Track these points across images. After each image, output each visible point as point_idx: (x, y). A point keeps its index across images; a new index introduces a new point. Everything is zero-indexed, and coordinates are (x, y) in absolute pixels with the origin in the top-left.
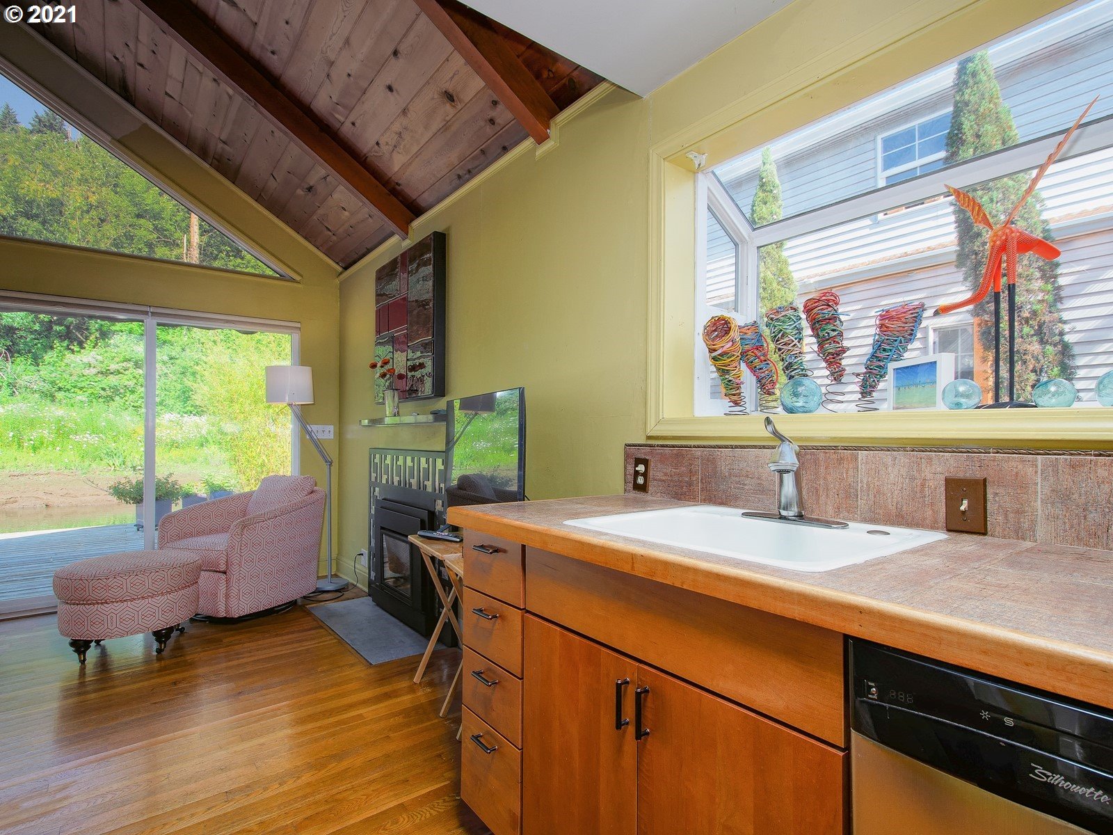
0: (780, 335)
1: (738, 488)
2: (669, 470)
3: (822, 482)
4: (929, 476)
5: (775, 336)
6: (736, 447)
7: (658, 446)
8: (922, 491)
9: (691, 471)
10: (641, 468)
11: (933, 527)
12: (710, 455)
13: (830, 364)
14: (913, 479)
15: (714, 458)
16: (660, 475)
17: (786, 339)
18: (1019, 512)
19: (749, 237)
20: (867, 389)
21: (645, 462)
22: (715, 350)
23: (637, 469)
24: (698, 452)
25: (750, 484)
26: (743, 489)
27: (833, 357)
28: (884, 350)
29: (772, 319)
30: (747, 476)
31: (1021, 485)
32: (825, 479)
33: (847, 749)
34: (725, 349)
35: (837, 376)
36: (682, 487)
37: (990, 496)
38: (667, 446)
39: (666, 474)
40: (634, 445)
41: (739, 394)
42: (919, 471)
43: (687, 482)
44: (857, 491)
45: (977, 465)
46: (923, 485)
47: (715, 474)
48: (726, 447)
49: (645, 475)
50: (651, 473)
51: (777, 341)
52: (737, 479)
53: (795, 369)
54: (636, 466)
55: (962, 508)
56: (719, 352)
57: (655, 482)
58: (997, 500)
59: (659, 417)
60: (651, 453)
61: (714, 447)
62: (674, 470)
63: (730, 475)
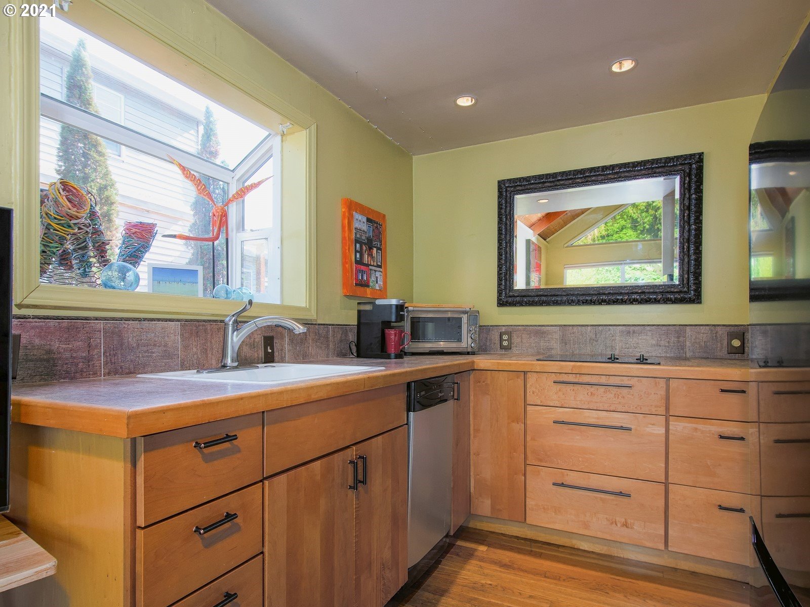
1: (147, 356)
3: (209, 344)
6: (145, 319)
7: (34, 318)
9: (89, 346)
12: (115, 327)
15: (120, 331)
18: (282, 350)
24: (101, 325)
25: (157, 351)
26: (151, 356)
30: (155, 345)
31: (282, 338)
36: (77, 364)
37: (274, 344)
38: (50, 318)
43: (85, 358)
47: (122, 345)
50: (21, 353)
52: (145, 349)
55: (268, 350)
57: (30, 363)
58: (277, 345)
60: (21, 326)
61: (121, 319)
62: (64, 346)
63: (138, 345)
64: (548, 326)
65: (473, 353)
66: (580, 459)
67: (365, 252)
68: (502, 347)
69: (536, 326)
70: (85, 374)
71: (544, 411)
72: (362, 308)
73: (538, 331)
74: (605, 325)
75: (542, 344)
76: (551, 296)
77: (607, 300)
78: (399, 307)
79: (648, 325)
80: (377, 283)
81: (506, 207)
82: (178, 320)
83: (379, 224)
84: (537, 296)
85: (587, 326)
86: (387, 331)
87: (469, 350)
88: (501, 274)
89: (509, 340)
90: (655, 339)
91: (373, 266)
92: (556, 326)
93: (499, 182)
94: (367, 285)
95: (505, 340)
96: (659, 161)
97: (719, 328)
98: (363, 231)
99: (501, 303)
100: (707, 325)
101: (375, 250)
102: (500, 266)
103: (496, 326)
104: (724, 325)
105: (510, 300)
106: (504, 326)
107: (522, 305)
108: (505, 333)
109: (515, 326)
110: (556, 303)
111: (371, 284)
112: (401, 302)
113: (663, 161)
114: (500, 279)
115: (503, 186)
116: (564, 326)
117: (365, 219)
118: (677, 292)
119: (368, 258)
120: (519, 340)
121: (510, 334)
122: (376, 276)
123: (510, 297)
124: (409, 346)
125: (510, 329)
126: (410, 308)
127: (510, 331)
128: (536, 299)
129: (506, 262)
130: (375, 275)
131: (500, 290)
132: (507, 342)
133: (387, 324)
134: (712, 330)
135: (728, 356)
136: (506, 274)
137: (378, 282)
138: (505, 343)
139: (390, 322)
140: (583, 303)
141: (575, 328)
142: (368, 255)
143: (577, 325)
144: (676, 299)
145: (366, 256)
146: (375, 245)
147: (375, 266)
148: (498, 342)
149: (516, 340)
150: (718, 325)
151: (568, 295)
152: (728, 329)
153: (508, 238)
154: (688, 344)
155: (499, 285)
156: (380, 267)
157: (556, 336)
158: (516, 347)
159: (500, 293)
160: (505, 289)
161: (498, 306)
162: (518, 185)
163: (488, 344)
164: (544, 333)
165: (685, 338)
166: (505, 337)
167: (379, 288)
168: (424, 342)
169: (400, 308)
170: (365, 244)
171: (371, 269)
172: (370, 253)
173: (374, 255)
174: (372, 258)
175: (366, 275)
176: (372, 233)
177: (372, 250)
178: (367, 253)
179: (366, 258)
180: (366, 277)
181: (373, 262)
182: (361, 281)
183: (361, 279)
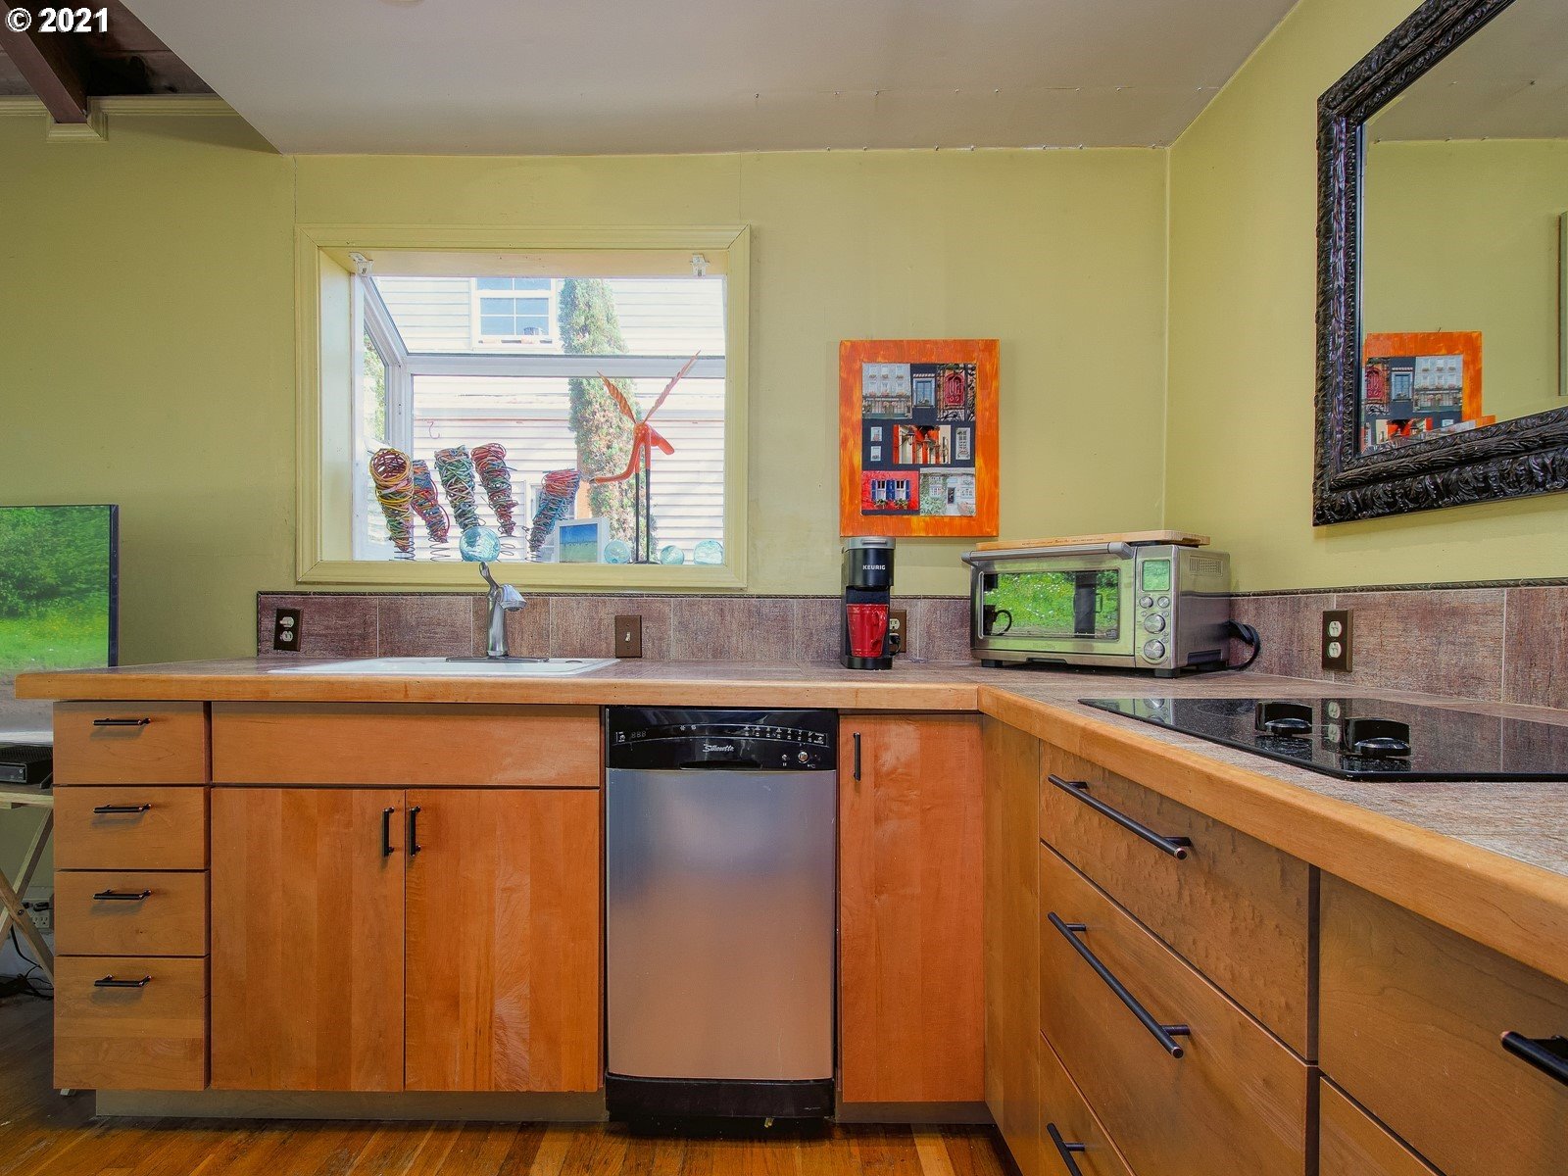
0: (453, 480)
1: (428, 638)
2: (333, 622)
4: (604, 616)
5: (448, 481)
6: (426, 594)
7: (314, 593)
8: (599, 627)
9: (365, 622)
10: (288, 621)
11: (607, 656)
12: (391, 603)
13: (501, 516)
14: (592, 618)
15: (397, 607)
16: (318, 629)
17: (459, 486)
18: (661, 639)
19: (402, 359)
20: (535, 543)
21: (295, 614)
22: (387, 487)
23: (281, 622)
24: (376, 601)
25: (441, 632)
26: (433, 637)
27: (504, 510)
28: (551, 509)
29: (444, 462)
30: (439, 624)
31: (661, 619)
32: (520, 623)
33: (602, 788)
34: (398, 487)
35: (508, 528)
36: (352, 642)
37: (644, 630)
38: (329, 594)
39: (327, 628)
40: (273, 593)
41: (408, 539)
42: (597, 613)
43: (360, 635)
44: (548, 631)
45: (636, 605)
46: (600, 623)
47: (400, 622)
48: (412, 594)
49: (295, 630)
50: (304, 627)
51: (450, 486)
52: (427, 628)
53: (468, 518)
54: (279, 618)
55: (627, 639)
56: (392, 490)
57: (312, 639)
58: (649, 630)
59: (316, 559)
60: (304, 602)
61: (397, 594)
62: (340, 622)
63: (418, 624)
64: (1464, 586)
67: (907, 438)
68: (1327, 662)
69: (1427, 587)
70: (360, 653)
73: (1434, 606)
75: (1442, 657)
80: (951, 500)
82: (468, 594)
83: (966, 368)
89: (1346, 638)
91: (937, 465)
92: (1496, 585)
94: (912, 510)
95: (1338, 639)
98: (898, 397)
99: (1322, 513)
101: (944, 431)
103: (1315, 591)
105: (1343, 498)
106: (1336, 591)
108: (1337, 615)
109: (1362, 590)
111: (925, 506)
116: (1525, 583)
117: (905, 369)
119: (915, 452)
120: (1373, 641)
121: (1347, 618)
122: (950, 485)
125: (1349, 602)
127: (1348, 607)
130: (945, 484)
132: (1339, 645)
137: (957, 499)
142: (918, 443)
145: (909, 448)
146: (946, 417)
147: (944, 466)
148: (1318, 645)
149: (1365, 640)
156: (968, 464)
157: (1499, 626)
158: (1366, 664)
161: (1315, 523)
163: (1295, 653)
166: (1338, 629)
167: (961, 510)
169: (865, 555)
170: (906, 423)
171: (925, 475)
172: (926, 439)
173: (940, 442)
174: (931, 449)
175: (907, 488)
176: (933, 394)
177: (931, 432)
178: (911, 439)
179: (907, 453)
180: (907, 493)
181: (937, 457)
182: (887, 503)
183: (884, 499)
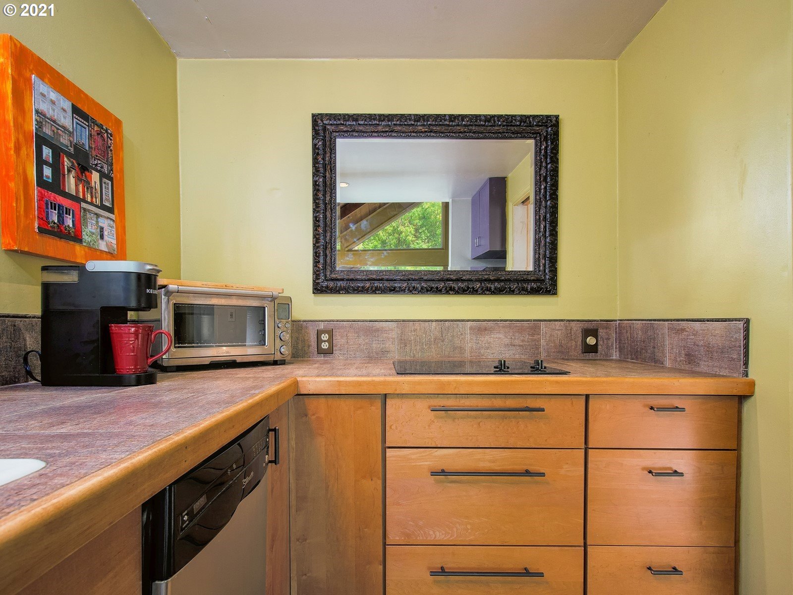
64: (381, 321)
65: (283, 363)
66: (469, 527)
67: (69, 171)
68: (320, 351)
69: (366, 321)
71: (413, 457)
72: (53, 278)
73: (369, 328)
74: (452, 321)
75: (374, 345)
76: (387, 280)
77: (456, 288)
78: (143, 278)
79: (501, 321)
80: (102, 237)
81: (325, 153)
83: (107, 131)
84: (369, 280)
85: (432, 321)
86: (114, 327)
87: (278, 357)
88: (318, 247)
89: (330, 341)
90: (509, 337)
91: (91, 204)
92: (392, 321)
93: (313, 116)
94: (77, 238)
95: (325, 341)
96: (514, 118)
97: (573, 324)
98: (63, 127)
99: (318, 289)
100: (562, 320)
101: (95, 176)
102: (317, 237)
103: (311, 321)
104: (578, 321)
105: (331, 284)
106: (322, 321)
107: (349, 293)
108: (324, 332)
109: (337, 321)
110: (393, 290)
111: (85, 237)
112: (149, 267)
113: (519, 118)
114: (316, 255)
115: (320, 122)
116: (404, 321)
117: (67, 105)
118: (534, 280)
119: (77, 186)
120: (343, 341)
121: (331, 333)
122: (100, 224)
123: (332, 280)
124: (174, 354)
125: (331, 326)
126: (172, 287)
127: (330, 329)
128: (368, 285)
129: (325, 231)
130: (97, 222)
131: (317, 271)
132: (327, 343)
133: (117, 314)
134: (566, 326)
135: (582, 356)
136: (326, 248)
137: (105, 237)
138: (325, 346)
139: (124, 310)
140: (428, 291)
141: (417, 324)
142: (78, 179)
143: (419, 321)
144: (532, 289)
145: (72, 181)
146: (96, 165)
147: (97, 206)
148: (314, 343)
149: (339, 340)
150: (573, 321)
151: (409, 280)
152: (581, 325)
153: (328, 198)
154: (543, 342)
155: (316, 262)
156: (110, 210)
157: (394, 334)
158: (340, 350)
159: (316, 274)
160: (325, 269)
161: (314, 293)
162: (341, 124)
163: (300, 347)
164: (377, 330)
165: (539, 336)
166: (325, 337)
167: (108, 248)
168: (200, 347)
169: (146, 280)
170: (69, 155)
171: (85, 209)
172: (84, 178)
173: (93, 184)
174: (87, 188)
175: (73, 217)
176: (87, 140)
177: (87, 173)
178: (73, 173)
179: (71, 183)
180: (73, 221)
181: (92, 197)
182: (58, 226)
183: (56, 221)
